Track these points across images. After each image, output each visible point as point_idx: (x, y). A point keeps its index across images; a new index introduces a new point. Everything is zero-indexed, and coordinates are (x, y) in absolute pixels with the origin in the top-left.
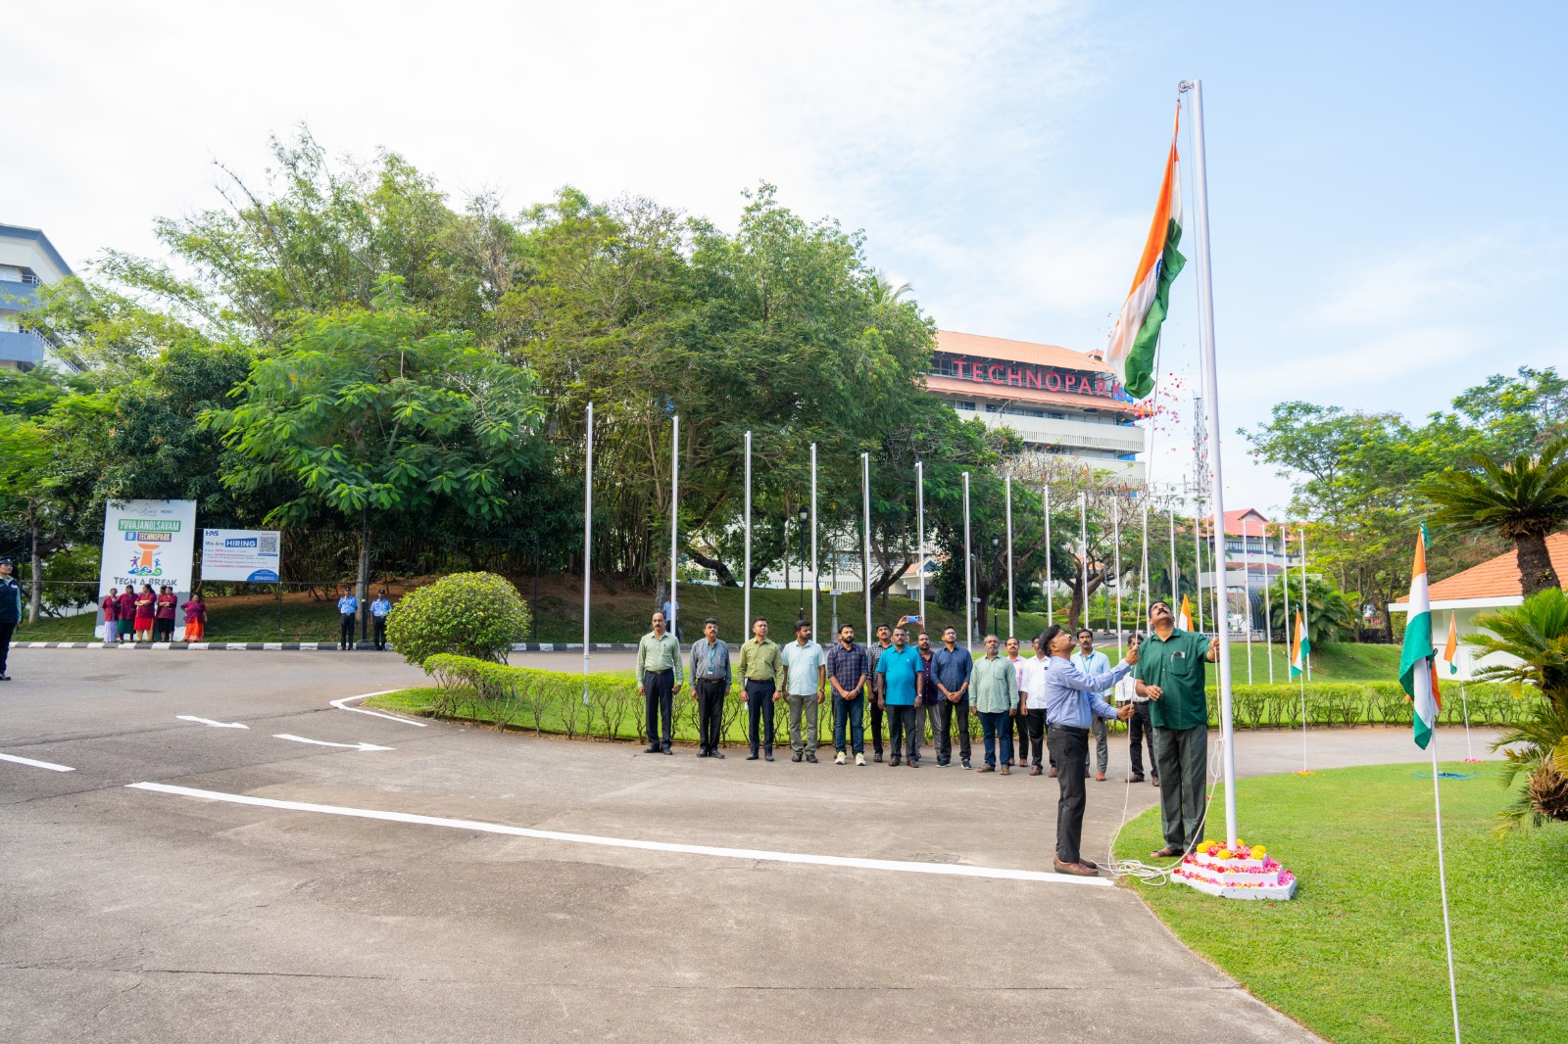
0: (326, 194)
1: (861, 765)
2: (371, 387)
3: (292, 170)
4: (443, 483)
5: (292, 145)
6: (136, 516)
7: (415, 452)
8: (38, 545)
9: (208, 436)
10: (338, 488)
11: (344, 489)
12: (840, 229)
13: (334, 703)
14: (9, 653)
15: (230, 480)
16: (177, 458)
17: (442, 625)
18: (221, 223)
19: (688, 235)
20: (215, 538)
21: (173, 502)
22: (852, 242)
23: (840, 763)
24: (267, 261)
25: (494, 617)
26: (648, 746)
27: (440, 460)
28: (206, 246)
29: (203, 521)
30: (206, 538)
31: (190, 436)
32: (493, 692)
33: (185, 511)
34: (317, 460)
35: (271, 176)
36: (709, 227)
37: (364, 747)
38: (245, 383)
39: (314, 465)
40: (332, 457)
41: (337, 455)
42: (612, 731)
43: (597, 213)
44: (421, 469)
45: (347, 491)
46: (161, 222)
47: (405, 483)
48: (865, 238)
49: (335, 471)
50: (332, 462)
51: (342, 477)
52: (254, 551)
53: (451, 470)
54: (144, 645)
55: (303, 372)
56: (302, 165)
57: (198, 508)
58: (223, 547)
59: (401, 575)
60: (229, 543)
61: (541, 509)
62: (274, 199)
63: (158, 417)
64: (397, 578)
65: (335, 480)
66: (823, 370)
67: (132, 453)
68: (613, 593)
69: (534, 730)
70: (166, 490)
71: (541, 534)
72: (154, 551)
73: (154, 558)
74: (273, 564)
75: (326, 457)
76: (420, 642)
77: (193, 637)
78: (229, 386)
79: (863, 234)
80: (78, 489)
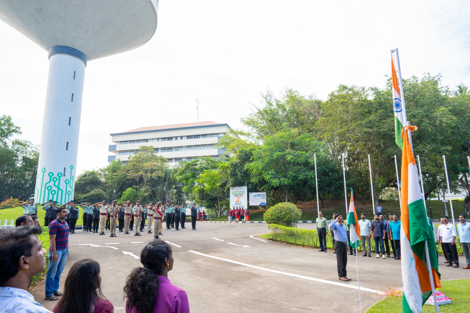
0: (274, 104)
1: (384, 258)
2: (280, 153)
3: (266, 100)
4: (301, 177)
5: (265, 94)
6: (236, 191)
7: (294, 169)
8: (219, 199)
9: (247, 170)
10: (273, 181)
11: (274, 181)
12: (430, 76)
13: (250, 236)
14: (196, 224)
15: (252, 180)
16: (241, 176)
17: (274, 216)
18: (253, 116)
19: (371, 92)
20: (252, 195)
21: (242, 187)
22: (436, 79)
23: (377, 258)
24: (263, 123)
25: (287, 214)
26: (320, 249)
27: (301, 170)
28: (250, 123)
29: (249, 191)
30: (250, 195)
31: (244, 170)
32: (292, 234)
33: (245, 189)
34: (268, 174)
35: (262, 102)
36: (376, 89)
37: (246, 246)
38: (253, 156)
39: (268, 175)
40: (272, 173)
41: (273, 172)
42: (316, 245)
43: (350, 90)
44: (296, 173)
45: (275, 181)
46: (241, 119)
47: (292, 177)
48: (441, 76)
49: (273, 176)
50: (272, 174)
51: (275, 178)
52: (260, 198)
53: (304, 173)
54: (237, 222)
55: (264, 151)
56: (268, 98)
57: (247, 188)
58: (253, 197)
59: (303, 202)
60: (255, 196)
61: (334, 181)
62: (263, 107)
63: (237, 167)
64: (302, 203)
65: (273, 179)
66: (423, 126)
67: (233, 176)
68: (364, 204)
69: (294, 244)
70: (241, 184)
71: (335, 188)
72: (240, 199)
73: (240, 201)
74: (265, 201)
75: (270, 173)
76: (270, 221)
77: (247, 220)
78: (250, 158)
79: (440, 75)
80: (224, 185)
